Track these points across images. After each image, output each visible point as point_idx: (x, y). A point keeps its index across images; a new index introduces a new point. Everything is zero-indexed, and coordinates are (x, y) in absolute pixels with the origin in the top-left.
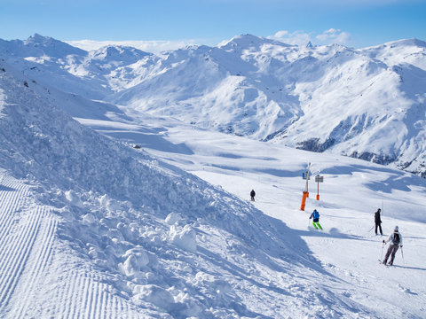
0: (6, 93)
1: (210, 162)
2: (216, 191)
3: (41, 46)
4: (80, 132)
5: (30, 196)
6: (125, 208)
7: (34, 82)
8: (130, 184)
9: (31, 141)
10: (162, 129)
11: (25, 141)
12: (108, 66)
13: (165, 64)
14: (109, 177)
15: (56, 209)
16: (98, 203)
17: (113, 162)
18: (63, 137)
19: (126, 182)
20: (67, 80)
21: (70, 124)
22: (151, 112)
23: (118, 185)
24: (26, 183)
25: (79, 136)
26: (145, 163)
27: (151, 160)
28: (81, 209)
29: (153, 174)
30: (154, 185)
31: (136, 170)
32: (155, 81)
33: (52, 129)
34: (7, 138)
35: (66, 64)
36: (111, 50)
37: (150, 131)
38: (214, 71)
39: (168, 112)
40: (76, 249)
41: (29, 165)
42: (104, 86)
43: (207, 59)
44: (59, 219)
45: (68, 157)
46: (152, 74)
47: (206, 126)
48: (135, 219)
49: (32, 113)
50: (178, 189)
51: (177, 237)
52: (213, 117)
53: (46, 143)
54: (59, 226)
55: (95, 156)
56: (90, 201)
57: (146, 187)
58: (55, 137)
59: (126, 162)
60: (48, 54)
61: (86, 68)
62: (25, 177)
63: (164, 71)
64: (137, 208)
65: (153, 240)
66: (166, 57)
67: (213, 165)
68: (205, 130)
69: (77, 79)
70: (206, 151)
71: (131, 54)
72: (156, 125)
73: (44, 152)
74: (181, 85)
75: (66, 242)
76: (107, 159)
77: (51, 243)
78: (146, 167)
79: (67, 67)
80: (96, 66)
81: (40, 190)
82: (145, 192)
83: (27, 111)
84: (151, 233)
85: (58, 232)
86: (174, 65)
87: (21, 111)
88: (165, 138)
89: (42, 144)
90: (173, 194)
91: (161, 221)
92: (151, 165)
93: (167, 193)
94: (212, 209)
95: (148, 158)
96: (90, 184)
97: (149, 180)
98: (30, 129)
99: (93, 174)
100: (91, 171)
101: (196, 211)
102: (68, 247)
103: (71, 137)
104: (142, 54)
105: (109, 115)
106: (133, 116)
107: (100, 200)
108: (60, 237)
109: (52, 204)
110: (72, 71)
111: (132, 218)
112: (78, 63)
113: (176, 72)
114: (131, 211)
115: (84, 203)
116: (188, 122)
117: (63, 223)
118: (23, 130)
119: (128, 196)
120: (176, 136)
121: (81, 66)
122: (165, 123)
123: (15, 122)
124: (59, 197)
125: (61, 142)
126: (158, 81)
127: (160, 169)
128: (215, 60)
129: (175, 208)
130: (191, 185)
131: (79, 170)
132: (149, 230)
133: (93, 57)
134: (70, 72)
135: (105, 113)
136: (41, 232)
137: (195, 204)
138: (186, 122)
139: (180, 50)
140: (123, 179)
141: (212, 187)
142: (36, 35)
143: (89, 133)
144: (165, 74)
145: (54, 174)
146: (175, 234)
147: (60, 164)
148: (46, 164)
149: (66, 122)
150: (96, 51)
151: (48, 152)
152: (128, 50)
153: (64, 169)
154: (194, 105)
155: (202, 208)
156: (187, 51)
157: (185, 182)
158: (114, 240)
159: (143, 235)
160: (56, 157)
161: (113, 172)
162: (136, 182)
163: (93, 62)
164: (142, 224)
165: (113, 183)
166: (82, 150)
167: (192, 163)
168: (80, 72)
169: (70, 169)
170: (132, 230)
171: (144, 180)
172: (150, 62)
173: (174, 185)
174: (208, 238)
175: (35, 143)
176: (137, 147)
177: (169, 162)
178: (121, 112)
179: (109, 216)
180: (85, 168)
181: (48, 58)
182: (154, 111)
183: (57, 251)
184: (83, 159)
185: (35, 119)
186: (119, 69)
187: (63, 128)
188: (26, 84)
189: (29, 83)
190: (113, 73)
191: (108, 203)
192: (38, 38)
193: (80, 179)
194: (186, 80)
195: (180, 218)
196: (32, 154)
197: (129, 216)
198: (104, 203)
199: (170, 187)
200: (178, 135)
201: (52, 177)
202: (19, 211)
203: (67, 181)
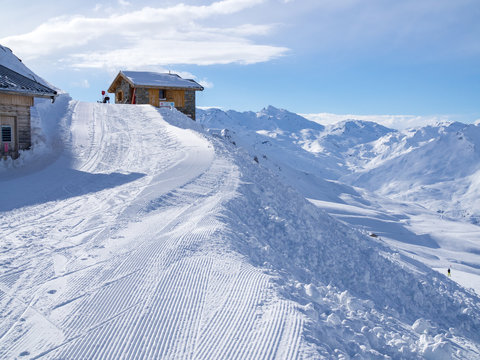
0: (241, 170)
1: (458, 259)
2: (468, 295)
3: (275, 119)
4: (316, 216)
5: (271, 288)
6: (367, 309)
7: (265, 157)
8: (370, 280)
9: (265, 224)
10: (403, 217)
11: (259, 224)
12: (345, 143)
13: (411, 142)
14: (349, 270)
15: (300, 306)
16: (337, 299)
17: (352, 253)
18: (299, 222)
19: (367, 277)
20: (300, 156)
21: (306, 207)
22: (392, 197)
23: (357, 279)
24: (266, 273)
25: (315, 220)
26: (386, 255)
27: (392, 252)
28: (321, 306)
29: (396, 269)
30: (398, 282)
31: (377, 265)
32: (398, 161)
33: (288, 211)
34: (242, 220)
35: (300, 138)
36: (350, 125)
37: (388, 218)
38: (468, 152)
39: (411, 197)
40: (324, 355)
41: (265, 251)
42: (340, 165)
43: (461, 138)
44: (304, 319)
45: (304, 244)
46: (395, 154)
47: (456, 216)
48: (379, 322)
49: (267, 194)
50: (425, 290)
51: (429, 349)
52: (464, 206)
53: (281, 227)
54: (305, 326)
55: (332, 245)
56: (328, 297)
57: (388, 285)
58: (291, 221)
59: (366, 254)
60: (281, 128)
61: (321, 144)
62: (261, 265)
63: (410, 149)
64: (380, 310)
65: (401, 350)
66: (412, 135)
67: (463, 263)
68: (454, 220)
69: (311, 156)
70: (455, 245)
71: (372, 130)
72: (397, 211)
73: (280, 238)
74: (428, 167)
75: (313, 345)
76: (346, 249)
77: (298, 345)
78: (387, 260)
79: (301, 142)
80: (332, 142)
81: (281, 282)
82: (388, 290)
83: (262, 190)
84: (398, 341)
85: (305, 333)
86: (422, 144)
87: (256, 191)
88: (407, 227)
89: (278, 229)
90: (419, 295)
91: (408, 327)
92: (393, 258)
93: (412, 294)
94: (465, 317)
95: (388, 249)
96: (327, 277)
97: (392, 276)
98: (265, 211)
99: (331, 266)
100: (328, 263)
101: (446, 318)
102: (316, 353)
103: (308, 222)
104: (384, 131)
105: (344, 197)
106: (372, 200)
107: (340, 297)
108: (307, 339)
109: (295, 299)
110: (305, 147)
111: (376, 321)
112: (312, 138)
113: (423, 152)
114: (374, 312)
115: (324, 299)
116: (434, 210)
117: (309, 323)
118: (257, 212)
119: (368, 294)
120: (420, 225)
121: (315, 142)
122: (408, 210)
123: (250, 203)
124: (300, 291)
125: (297, 228)
126: (402, 161)
127: (403, 264)
128: (470, 140)
129: (422, 312)
130: (438, 285)
131: (316, 259)
132: (396, 337)
133: (329, 133)
134: (303, 148)
135: (339, 194)
136: (286, 331)
137: (444, 309)
138: (432, 210)
139: (429, 126)
140: (364, 273)
141: (462, 290)
142: (270, 106)
143: (325, 217)
144: (410, 153)
145: (289, 263)
146: (426, 346)
147: (295, 251)
148: (281, 251)
149: (302, 204)
150: (333, 126)
151: (283, 238)
152: (369, 126)
153: (300, 257)
154: (442, 191)
155: (453, 315)
156: (437, 129)
157: (432, 282)
158: (362, 347)
159: (389, 343)
160: (291, 243)
161: (352, 265)
162: (378, 279)
163: (329, 138)
164: (387, 329)
165: (352, 277)
166: (319, 238)
167: (438, 258)
168: (315, 148)
169: (306, 258)
170: (378, 336)
171: (387, 277)
172: (393, 140)
173: (420, 285)
174: (464, 353)
175: (270, 226)
176: (373, 235)
177: (412, 256)
178: (358, 194)
179: (350, 316)
180: (322, 259)
181: (281, 132)
182: (395, 196)
183: (305, 355)
184: (319, 247)
185: (270, 200)
186: (358, 146)
187: (298, 211)
188: (256, 159)
189: (260, 158)
190: (352, 151)
191: (348, 302)
192: (272, 110)
193: (316, 271)
194: (435, 162)
195: (430, 326)
196: (267, 238)
197: (372, 317)
198: (344, 301)
199: (416, 287)
200: (422, 224)
201: (288, 266)
202: (261, 305)
203: (303, 272)
